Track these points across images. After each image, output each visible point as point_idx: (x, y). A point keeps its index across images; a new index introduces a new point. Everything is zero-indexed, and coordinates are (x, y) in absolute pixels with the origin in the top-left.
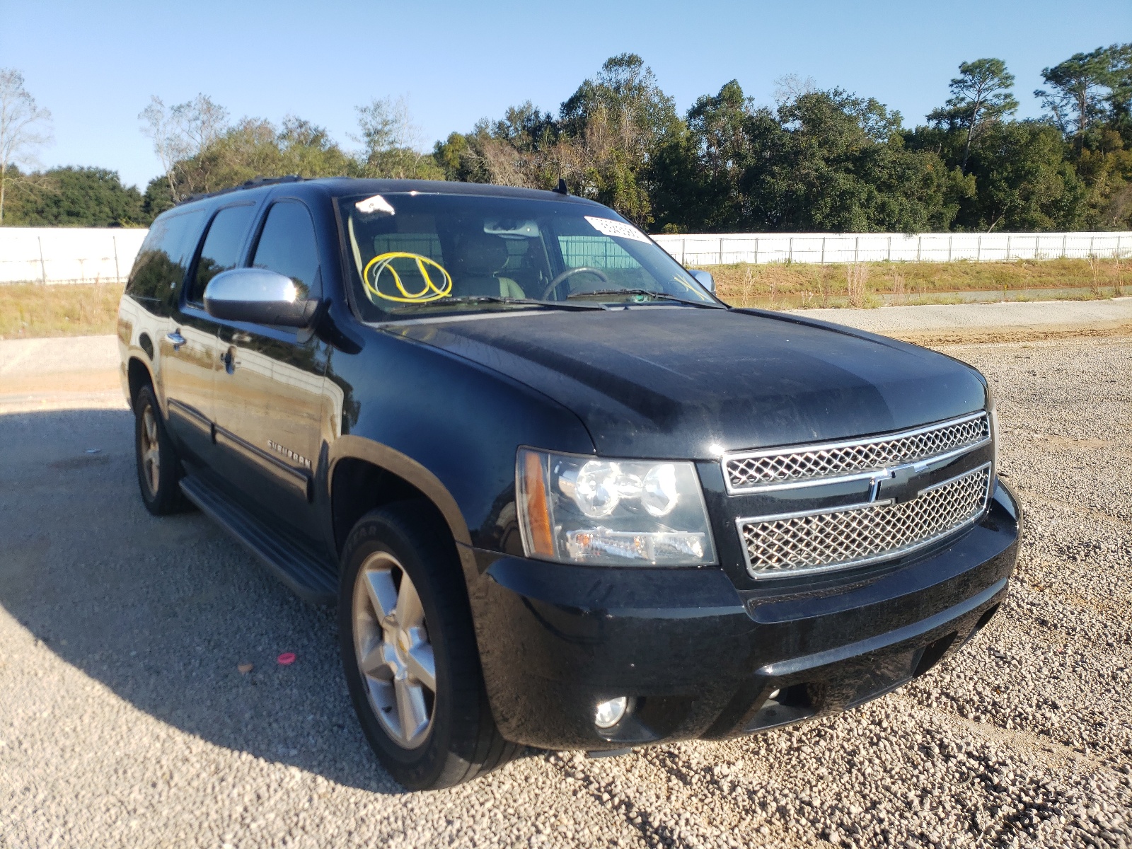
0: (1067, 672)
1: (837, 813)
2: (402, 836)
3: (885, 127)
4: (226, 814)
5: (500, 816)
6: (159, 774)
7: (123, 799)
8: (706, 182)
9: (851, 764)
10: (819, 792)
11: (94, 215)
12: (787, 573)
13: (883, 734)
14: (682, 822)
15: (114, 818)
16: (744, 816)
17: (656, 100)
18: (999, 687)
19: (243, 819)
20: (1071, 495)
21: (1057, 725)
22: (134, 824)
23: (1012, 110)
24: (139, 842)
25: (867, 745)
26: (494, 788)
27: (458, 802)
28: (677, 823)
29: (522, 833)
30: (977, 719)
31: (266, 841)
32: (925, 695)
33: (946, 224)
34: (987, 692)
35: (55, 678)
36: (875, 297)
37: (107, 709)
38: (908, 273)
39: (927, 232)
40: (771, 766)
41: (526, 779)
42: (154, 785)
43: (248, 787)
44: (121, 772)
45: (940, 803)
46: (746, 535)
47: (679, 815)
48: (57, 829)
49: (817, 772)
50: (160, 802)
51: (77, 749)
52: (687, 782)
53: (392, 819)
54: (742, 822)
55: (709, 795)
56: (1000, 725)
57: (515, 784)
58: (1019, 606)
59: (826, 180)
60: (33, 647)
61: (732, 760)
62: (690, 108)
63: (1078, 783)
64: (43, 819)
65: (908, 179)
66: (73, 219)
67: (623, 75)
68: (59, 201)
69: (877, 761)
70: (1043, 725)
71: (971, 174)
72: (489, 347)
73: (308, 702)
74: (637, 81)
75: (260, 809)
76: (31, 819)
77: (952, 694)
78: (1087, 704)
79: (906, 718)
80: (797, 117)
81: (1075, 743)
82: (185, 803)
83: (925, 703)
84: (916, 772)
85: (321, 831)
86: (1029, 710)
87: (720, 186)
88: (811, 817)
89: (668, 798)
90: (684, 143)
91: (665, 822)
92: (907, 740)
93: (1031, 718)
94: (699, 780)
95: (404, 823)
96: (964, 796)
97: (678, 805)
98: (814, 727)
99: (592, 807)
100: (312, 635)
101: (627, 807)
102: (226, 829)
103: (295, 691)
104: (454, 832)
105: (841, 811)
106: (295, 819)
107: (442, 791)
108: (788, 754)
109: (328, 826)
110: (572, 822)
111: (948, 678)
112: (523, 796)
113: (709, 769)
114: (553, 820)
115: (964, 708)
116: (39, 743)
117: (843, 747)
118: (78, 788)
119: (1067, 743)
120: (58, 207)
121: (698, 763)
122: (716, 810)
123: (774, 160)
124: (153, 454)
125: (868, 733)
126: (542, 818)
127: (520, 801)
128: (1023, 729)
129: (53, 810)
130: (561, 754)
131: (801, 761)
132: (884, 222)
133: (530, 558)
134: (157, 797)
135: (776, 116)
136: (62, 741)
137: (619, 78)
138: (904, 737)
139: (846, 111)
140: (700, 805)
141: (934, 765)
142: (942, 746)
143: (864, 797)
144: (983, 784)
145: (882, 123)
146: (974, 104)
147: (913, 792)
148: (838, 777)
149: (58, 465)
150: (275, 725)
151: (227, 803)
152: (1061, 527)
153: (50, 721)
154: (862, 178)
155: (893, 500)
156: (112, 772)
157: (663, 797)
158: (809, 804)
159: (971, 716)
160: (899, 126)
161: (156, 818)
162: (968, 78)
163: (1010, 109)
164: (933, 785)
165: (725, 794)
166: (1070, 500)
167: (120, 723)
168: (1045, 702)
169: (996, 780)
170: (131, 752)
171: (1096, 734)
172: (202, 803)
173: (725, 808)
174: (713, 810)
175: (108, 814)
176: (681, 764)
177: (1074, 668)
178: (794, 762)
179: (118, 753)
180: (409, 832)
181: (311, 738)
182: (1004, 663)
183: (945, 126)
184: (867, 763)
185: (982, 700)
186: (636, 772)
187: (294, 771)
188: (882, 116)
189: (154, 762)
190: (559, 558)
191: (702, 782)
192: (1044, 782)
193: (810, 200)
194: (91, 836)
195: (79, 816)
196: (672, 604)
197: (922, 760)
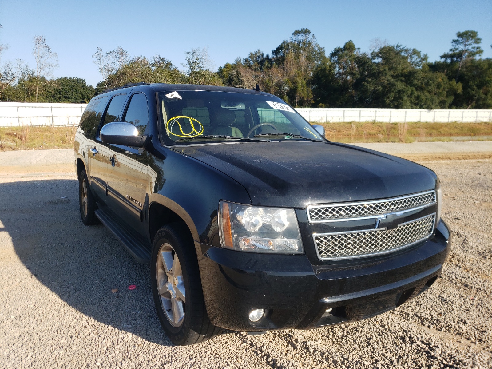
0: (474, 308)
1: (359, 364)
2: (170, 364)
3: (420, 61)
4: (99, 350)
5: (213, 358)
6: (74, 332)
7: (58, 342)
8: (337, 85)
9: (369, 343)
10: (353, 355)
11: (75, 98)
12: (336, 258)
13: (385, 331)
14: (290, 365)
15: (54, 350)
16: (318, 363)
17: (316, 49)
18: (441, 313)
19: (106, 353)
20: (489, 229)
21: (465, 331)
22: (62, 352)
23: (480, 54)
24: (63, 360)
25: (377, 336)
26: (212, 346)
27: (196, 351)
28: (288, 365)
29: (221, 365)
30: (429, 327)
31: (114, 362)
32: (407, 315)
33: (447, 105)
34: (436, 315)
35: (38, 291)
36: (411, 138)
37: (57, 305)
38: (429, 128)
39: (438, 108)
40: (334, 343)
41: (226, 343)
42: (72, 337)
43: (109, 340)
44: (59, 331)
45: (406, 362)
46: (317, 241)
47: (289, 362)
48: (30, 353)
49: (353, 346)
50: (73, 344)
51: (43, 321)
52: (295, 348)
53: (167, 356)
54: (317, 366)
55: (304, 354)
56: (439, 330)
57: (221, 345)
58: (456, 278)
59: (391, 85)
60: (30, 278)
61: (317, 339)
62: (331, 52)
63: (470, 357)
64: (25, 349)
65: (430, 85)
66: (66, 99)
67: (302, 38)
68: (61, 92)
69: (380, 343)
70: (458, 331)
71: (460, 83)
72: (213, 157)
73: (139, 306)
74: (308, 40)
75: (113, 349)
76: (20, 348)
77: (419, 315)
78: (481, 322)
79: (396, 325)
80: (379, 57)
81: (472, 339)
82: (83, 345)
83: (407, 319)
84: (397, 348)
85: (137, 360)
86: (453, 324)
87: (345, 87)
88: (347, 365)
89: (286, 354)
90: (328, 68)
91: (282, 364)
92: (395, 334)
93: (453, 327)
94: (301, 347)
95: (172, 358)
96: (417, 360)
97: (290, 357)
98: (355, 327)
99: (253, 356)
100: (144, 278)
101: (267, 357)
102: (98, 357)
103: (134, 301)
104: (192, 363)
105: (361, 363)
106: (127, 354)
107: (190, 346)
108: (342, 338)
109: (140, 357)
110: (243, 362)
111: (418, 308)
112: (223, 350)
113: (305, 343)
114: (235, 360)
115: (423, 321)
116: (28, 317)
117: (366, 336)
118: (41, 337)
119: (468, 339)
120: (61, 94)
121: (301, 340)
122: (306, 360)
123: (369, 76)
124: (85, 199)
125: (378, 330)
126: (230, 360)
127: (222, 352)
128: (449, 332)
129: (29, 346)
130: (242, 333)
131: (347, 341)
132: (418, 104)
133: (223, 248)
134: (72, 342)
135: (370, 56)
136: (37, 317)
137: (300, 39)
138: (394, 333)
139: (403, 54)
140: (300, 357)
141: (406, 346)
142: (410, 338)
143: (372, 358)
144: (427, 355)
145: (419, 60)
146: (463, 51)
147: (395, 357)
148: (362, 349)
149: (49, 203)
150: (124, 315)
151: (100, 346)
152: (482, 243)
153: (33, 308)
154: (409, 84)
155: (386, 228)
156: (56, 331)
157: (284, 353)
158: (347, 360)
159: (427, 325)
160: (427, 60)
161: (71, 351)
162: (460, 39)
163: (479, 53)
164: (404, 354)
165: (311, 354)
166: (488, 231)
167: (61, 311)
168: (461, 320)
169: (432, 354)
170: (64, 322)
171: (482, 336)
172: (90, 345)
173: (310, 360)
174: (305, 360)
175: (52, 348)
176: (293, 340)
177: (477, 306)
178: (344, 341)
179: (59, 323)
180: (173, 362)
181: (138, 321)
182: (445, 302)
183: (449, 61)
184: (376, 343)
185: (432, 318)
186: (274, 342)
187: (129, 334)
188: (419, 56)
189: (73, 327)
190: (235, 249)
191: (302, 348)
192: (454, 355)
193: (384, 94)
194: (44, 357)
195: (40, 348)
196: (282, 270)
197: (401, 343)
